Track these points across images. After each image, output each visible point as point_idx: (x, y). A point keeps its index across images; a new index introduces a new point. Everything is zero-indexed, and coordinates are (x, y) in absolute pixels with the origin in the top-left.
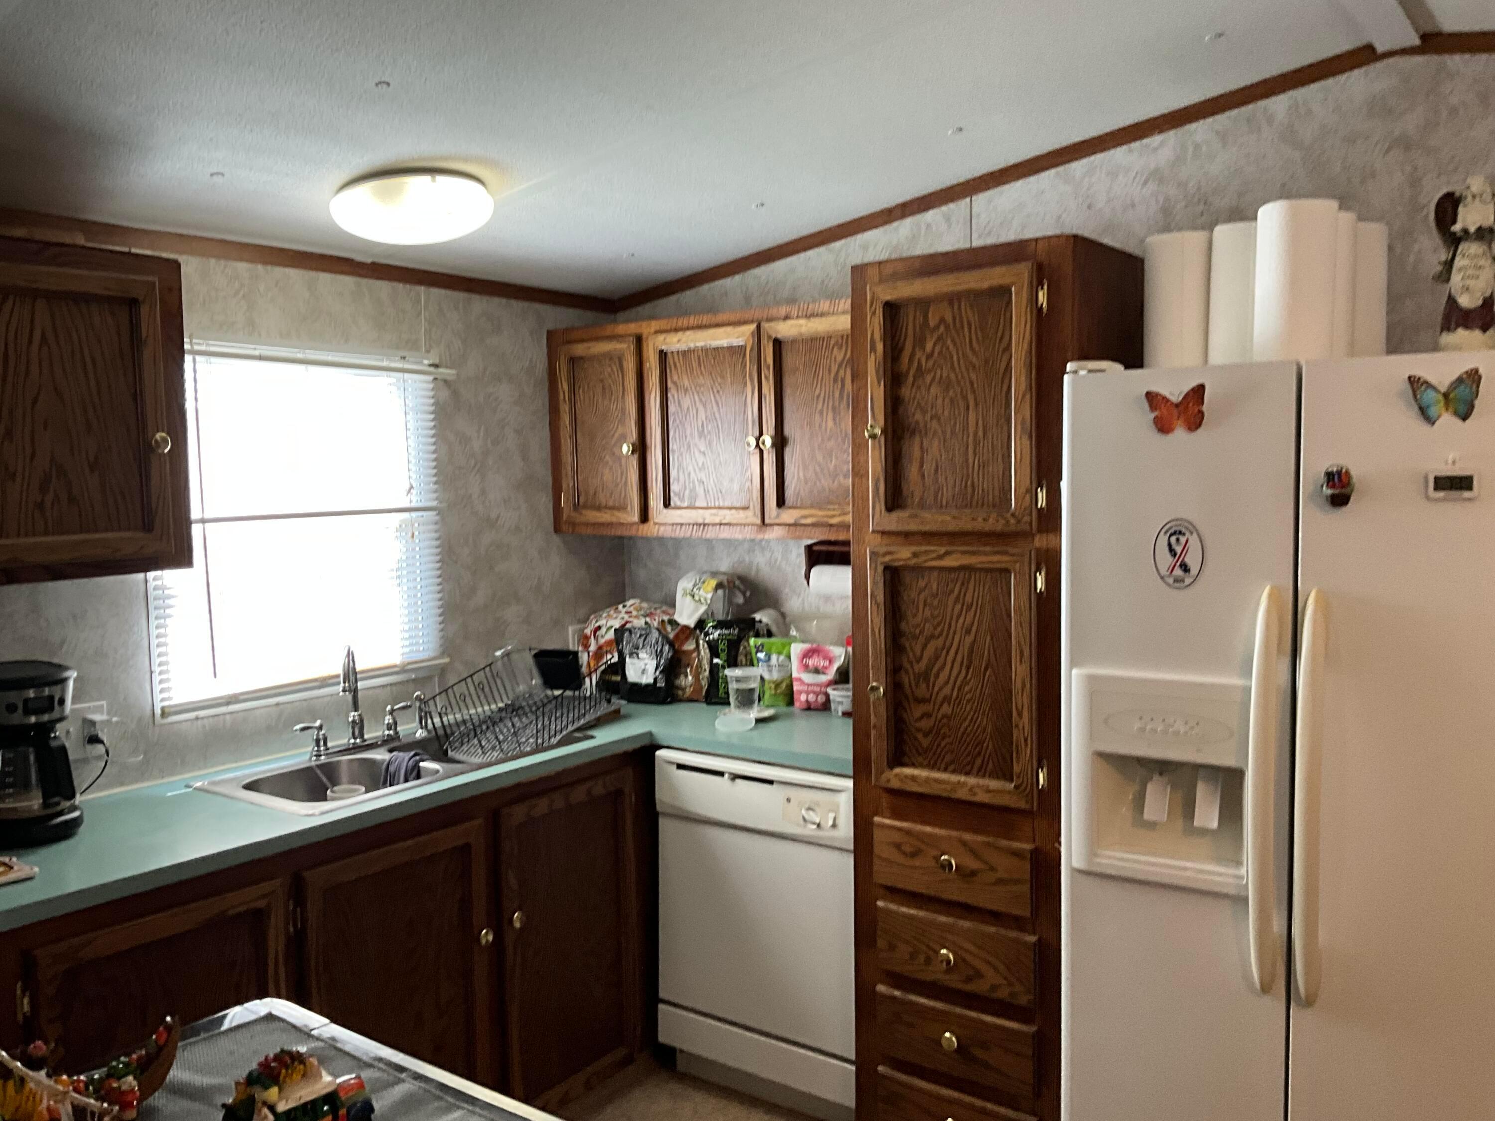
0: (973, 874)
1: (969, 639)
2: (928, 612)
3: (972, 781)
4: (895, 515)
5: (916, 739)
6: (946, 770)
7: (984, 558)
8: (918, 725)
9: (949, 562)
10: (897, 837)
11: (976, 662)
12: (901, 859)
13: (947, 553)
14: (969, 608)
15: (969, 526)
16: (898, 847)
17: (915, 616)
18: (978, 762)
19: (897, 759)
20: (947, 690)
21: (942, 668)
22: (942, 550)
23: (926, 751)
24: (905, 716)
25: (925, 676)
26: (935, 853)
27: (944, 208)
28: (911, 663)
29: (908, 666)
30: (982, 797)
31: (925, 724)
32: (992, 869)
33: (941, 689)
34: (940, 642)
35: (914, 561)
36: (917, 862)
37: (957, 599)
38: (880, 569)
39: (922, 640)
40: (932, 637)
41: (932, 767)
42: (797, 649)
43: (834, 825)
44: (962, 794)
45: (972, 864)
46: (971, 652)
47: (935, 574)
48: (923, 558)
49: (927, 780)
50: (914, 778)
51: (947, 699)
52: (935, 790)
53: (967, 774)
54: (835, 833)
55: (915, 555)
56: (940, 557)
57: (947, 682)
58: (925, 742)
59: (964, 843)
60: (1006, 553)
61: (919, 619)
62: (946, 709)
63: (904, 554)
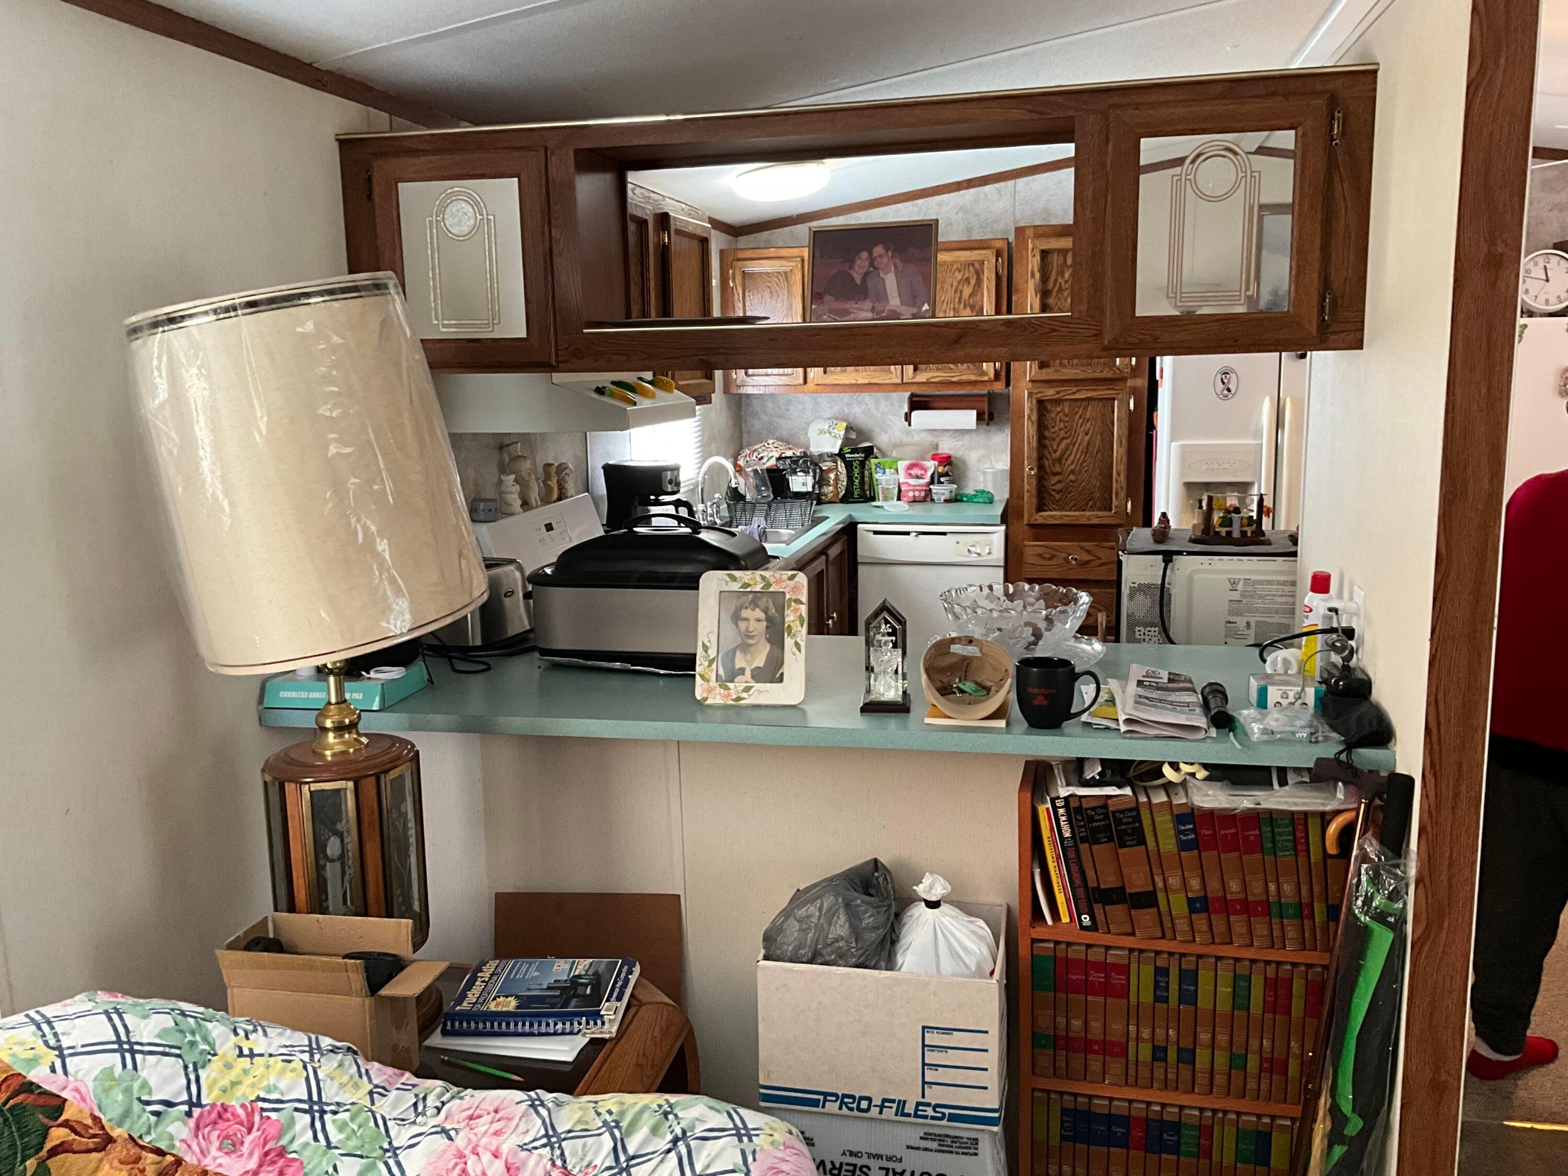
0: (1087, 562)
1: (1087, 438)
2: (1062, 425)
3: (1088, 513)
4: (1044, 371)
5: (1052, 495)
6: (1070, 510)
7: (1099, 393)
8: (1053, 487)
9: (1078, 396)
10: (1039, 550)
11: (1091, 450)
12: (1043, 562)
13: (1078, 391)
14: (1088, 420)
15: (1092, 376)
16: (1040, 556)
17: (1053, 427)
18: (1091, 503)
19: (1040, 509)
20: (1073, 467)
21: (1070, 455)
22: (1075, 389)
23: (1058, 501)
24: (1045, 483)
25: (1059, 460)
26: (1065, 555)
27: (997, 185)
28: (1050, 453)
29: (1048, 456)
30: (1095, 521)
31: (1058, 487)
32: (1099, 558)
33: (1069, 466)
34: (1068, 441)
35: (1056, 396)
36: (1052, 562)
37: (1080, 417)
38: (1034, 402)
39: (1058, 440)
40: (1064, 438)
41: (1061, 509)
42: (901, 465)
43: (989, 553)
44: (1083, 521)
45: (1086, 557)
46: (1088, 444)
47: (1067, 404)
48: (1062, 394)
49: (1060, 517)
50: (1053, 517)
51: (1072, 472)
52: (1066, 521)
53: (1084, 510)
54: (990, 557)
55: (1058, 393)
56: (1074, 393)
57: (1073, 462)
58: (1057, 496)
59: (1082, 548)
60: (1113, 389)
61: (1057, 428)
62: (1072, 477)
63: (1050, 393)
